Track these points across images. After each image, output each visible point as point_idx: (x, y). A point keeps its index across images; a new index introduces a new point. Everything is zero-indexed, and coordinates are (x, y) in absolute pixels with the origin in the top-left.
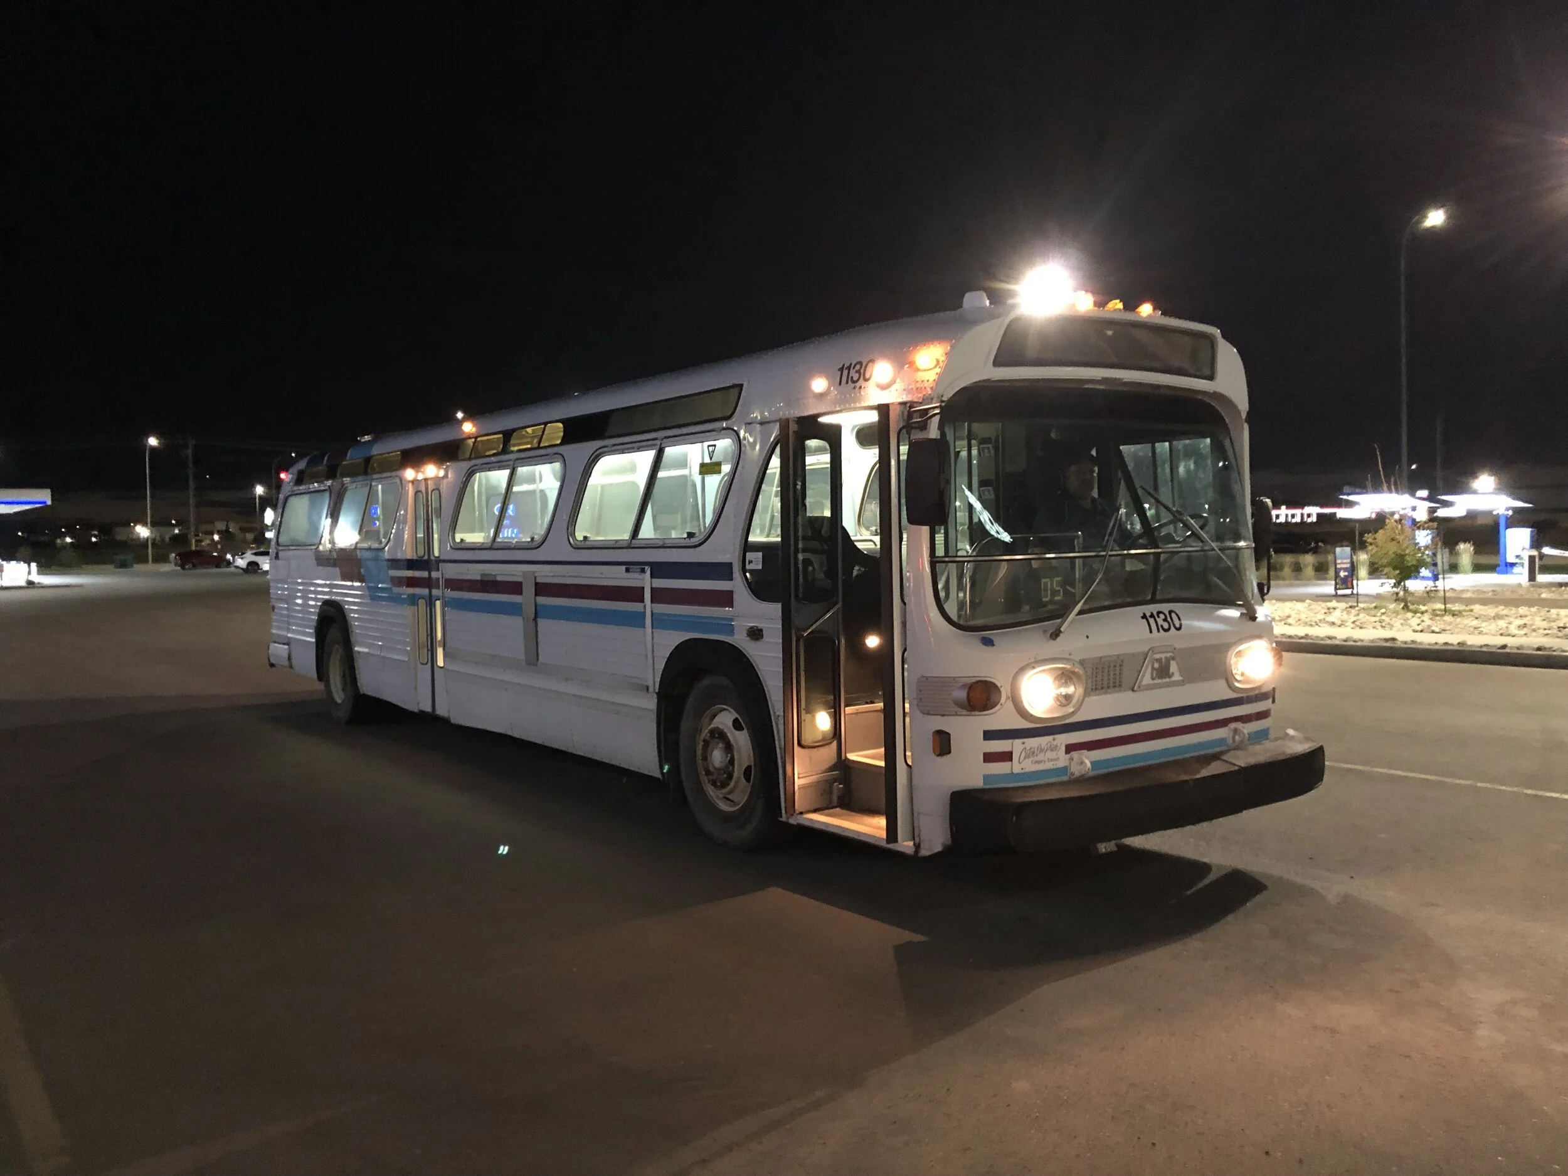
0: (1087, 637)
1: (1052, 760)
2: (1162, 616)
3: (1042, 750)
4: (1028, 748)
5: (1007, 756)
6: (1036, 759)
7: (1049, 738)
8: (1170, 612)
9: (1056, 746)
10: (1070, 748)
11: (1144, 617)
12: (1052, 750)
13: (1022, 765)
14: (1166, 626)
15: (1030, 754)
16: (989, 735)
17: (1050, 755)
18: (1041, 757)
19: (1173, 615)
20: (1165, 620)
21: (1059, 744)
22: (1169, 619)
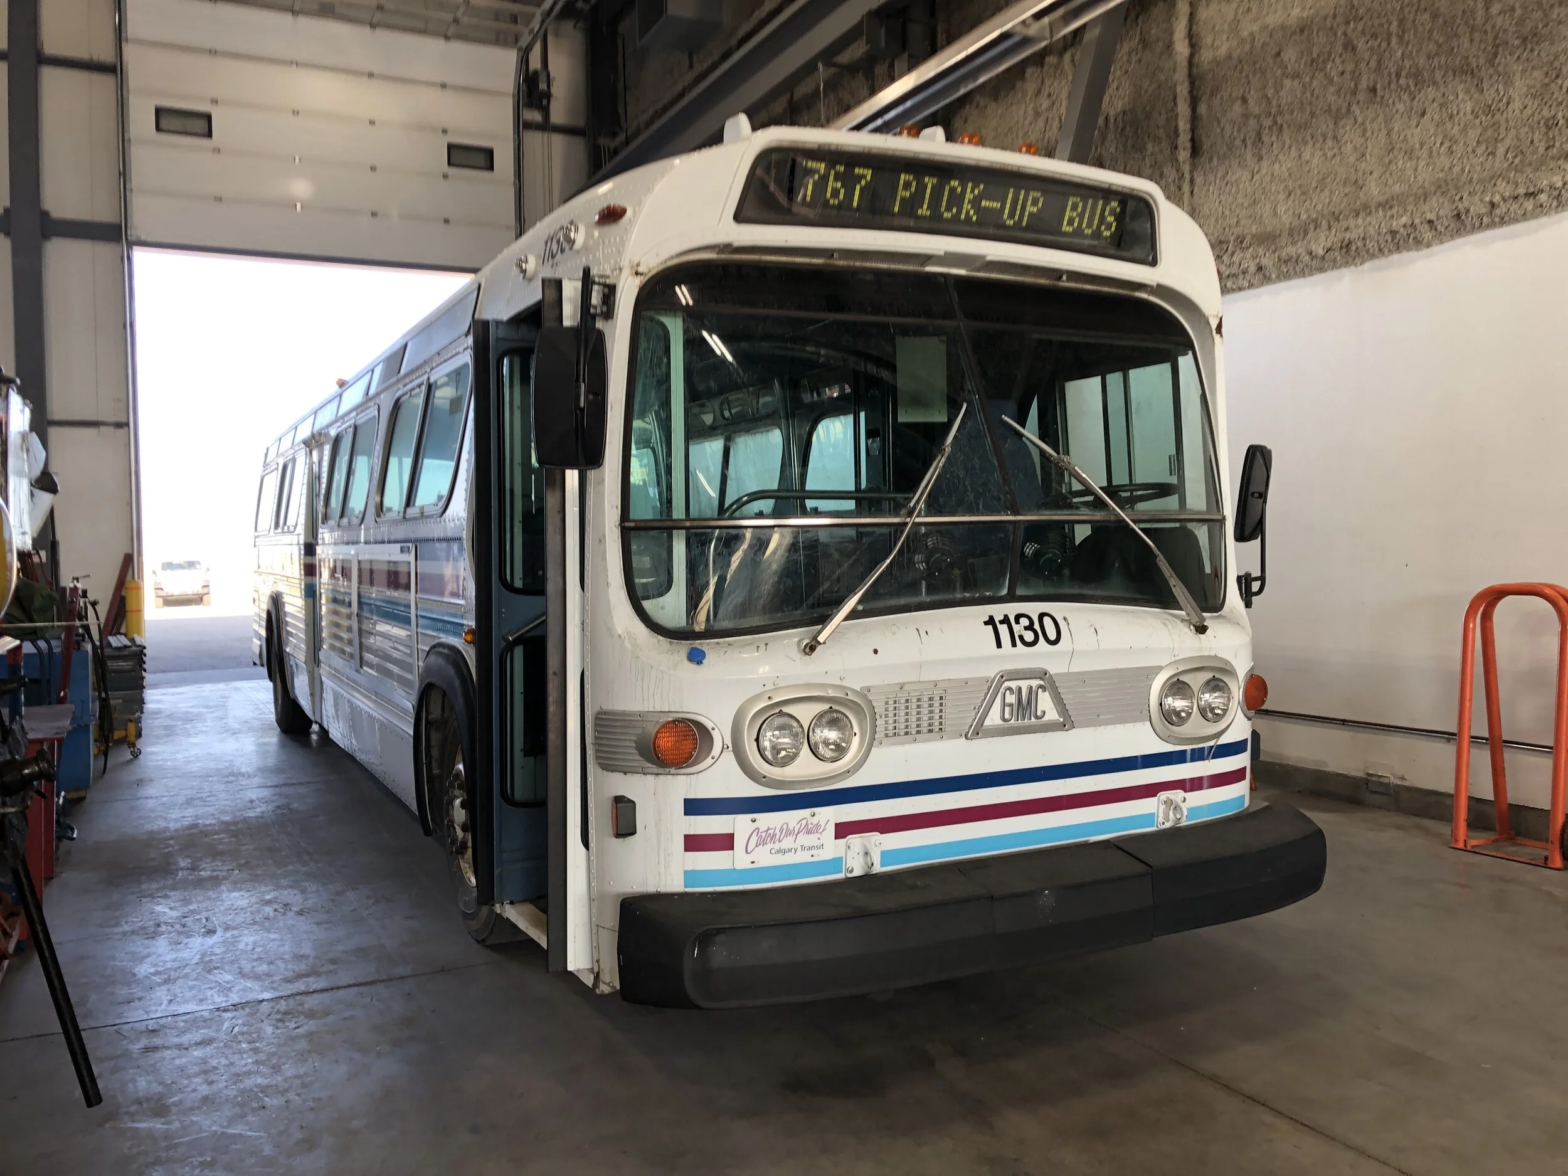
0: (876, 652)
1: (810, 848)
2: (1024, 622)
3: (789, 833)
4: (763, 828)
5: (725, 842)
6: (777, 846)
7: (805, 813)
8: (1041, 616)
9: (818, 825)
10: (843, 830)
11: (991, 621)
12: (809, 832)
13: (751, 857)
14: (1029, 636)
15: (766, 838)
16: (694, 807)
17: (804, 839)
18: (787, 843)
19: (1047, 620)
20: (1030, 627)
21: (823, 823)
22: (1037, 626)
